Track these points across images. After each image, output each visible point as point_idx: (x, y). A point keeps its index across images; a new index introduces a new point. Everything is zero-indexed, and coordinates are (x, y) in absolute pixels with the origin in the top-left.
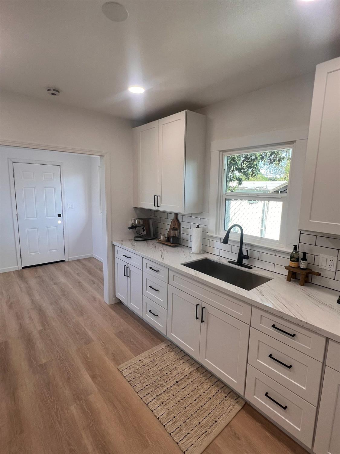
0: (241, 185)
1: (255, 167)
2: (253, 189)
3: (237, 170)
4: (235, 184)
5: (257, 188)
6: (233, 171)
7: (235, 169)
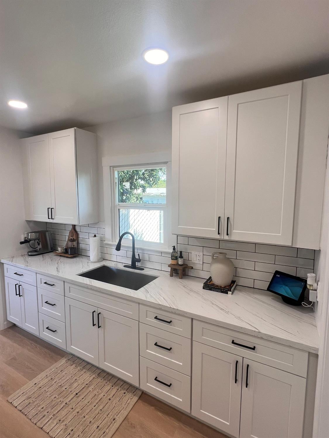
0: (145, 192)
1: (155, 176)
2: (158, 195)
3: (139, 178)
4: (139, 191)
5: (161, 194)
6: (136, 180)
7: (137, 178)
